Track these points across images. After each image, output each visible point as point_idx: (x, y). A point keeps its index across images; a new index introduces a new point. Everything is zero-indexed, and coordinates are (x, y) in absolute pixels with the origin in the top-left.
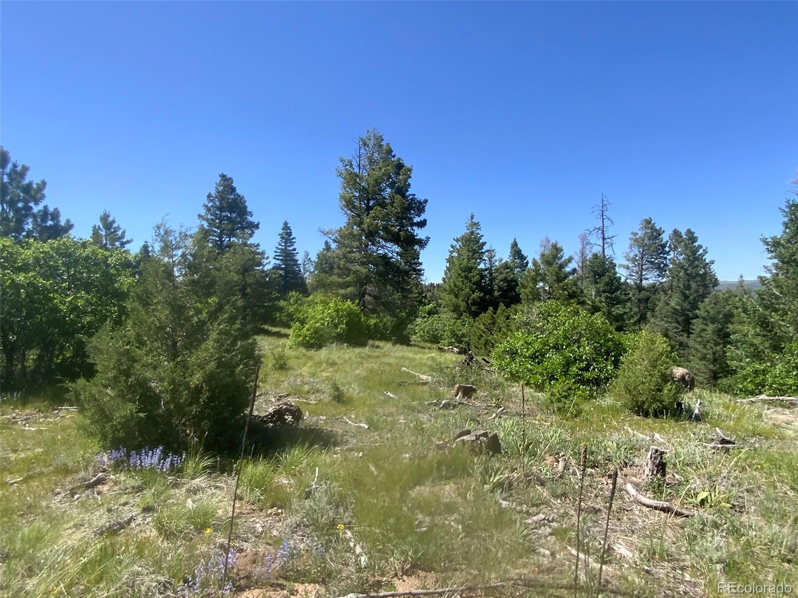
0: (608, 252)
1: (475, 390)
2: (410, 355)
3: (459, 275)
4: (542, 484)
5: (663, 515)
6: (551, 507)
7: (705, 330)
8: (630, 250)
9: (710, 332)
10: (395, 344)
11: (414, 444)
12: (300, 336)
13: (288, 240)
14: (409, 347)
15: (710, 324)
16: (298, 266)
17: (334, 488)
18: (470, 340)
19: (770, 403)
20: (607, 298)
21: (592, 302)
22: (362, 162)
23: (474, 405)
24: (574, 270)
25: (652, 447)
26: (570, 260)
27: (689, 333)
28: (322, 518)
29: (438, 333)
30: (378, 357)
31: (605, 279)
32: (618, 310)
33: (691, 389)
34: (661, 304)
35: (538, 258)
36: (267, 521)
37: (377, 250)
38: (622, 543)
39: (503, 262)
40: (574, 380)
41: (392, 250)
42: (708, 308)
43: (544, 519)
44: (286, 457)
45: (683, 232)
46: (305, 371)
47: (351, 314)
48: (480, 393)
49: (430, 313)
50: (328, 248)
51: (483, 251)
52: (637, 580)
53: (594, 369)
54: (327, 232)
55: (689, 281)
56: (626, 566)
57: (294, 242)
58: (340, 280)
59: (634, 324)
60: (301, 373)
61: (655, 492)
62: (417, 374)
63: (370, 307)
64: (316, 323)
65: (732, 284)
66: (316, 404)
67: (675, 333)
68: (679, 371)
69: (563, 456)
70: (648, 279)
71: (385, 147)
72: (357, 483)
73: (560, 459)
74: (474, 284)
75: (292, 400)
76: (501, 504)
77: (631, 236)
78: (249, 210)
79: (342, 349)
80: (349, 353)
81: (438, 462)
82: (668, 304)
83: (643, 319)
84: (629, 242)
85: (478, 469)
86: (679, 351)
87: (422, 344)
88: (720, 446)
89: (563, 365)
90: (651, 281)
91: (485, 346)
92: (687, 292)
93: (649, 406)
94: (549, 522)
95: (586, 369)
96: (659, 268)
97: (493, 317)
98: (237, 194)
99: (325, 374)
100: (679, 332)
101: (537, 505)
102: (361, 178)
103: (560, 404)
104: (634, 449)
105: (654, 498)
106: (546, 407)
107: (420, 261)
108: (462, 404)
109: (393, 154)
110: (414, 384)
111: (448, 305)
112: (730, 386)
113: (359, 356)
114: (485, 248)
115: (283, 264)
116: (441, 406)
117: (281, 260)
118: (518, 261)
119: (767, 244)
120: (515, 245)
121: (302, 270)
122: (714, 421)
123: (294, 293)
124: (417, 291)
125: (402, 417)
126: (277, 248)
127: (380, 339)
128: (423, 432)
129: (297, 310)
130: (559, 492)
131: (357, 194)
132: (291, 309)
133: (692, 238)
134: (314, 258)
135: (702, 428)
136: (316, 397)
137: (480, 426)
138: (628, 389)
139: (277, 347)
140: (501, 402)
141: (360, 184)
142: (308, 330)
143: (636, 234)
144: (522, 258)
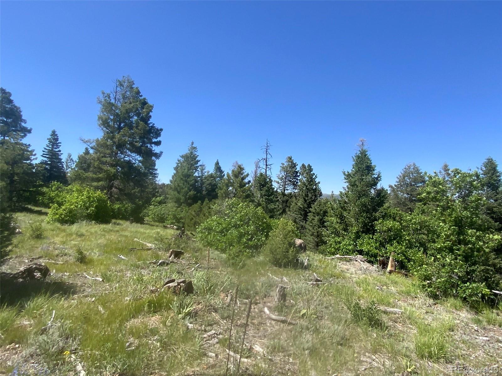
0: (268, 173)
1: (182, 253)
2: (142, 230)
3: (182, 179)
4: (216, 311)
5: (282, 325)
6: (220, 326)
7: (314, 219)
8: (280, 173)
9: (316, 220)
10: (132, 222)
11: (135, 290)
12: (57, 214)
13: (55, 144)
14: (143, 225)
15: (316, 216)
16: (61, 163)
17: (66, 325)
18: (185, 221)
19: (341, 259)
20: (266, 199)
21: (258, 201)
22: (118, 97)
23: (181, 262)
24: (250, 181)
25: (280, 285)
26: (248, 175)
27: (306, 221)
28: (52, 349)
29: (164, 216)
30: (118, 231)
31: (265, 188)
32: (272, 206)
33: (305, 251)
34: (293, 204)
35: (230, 173)
36: (4, 355)
37: (124, 157)
38: (258, 344)
39: (210, 173)
40: (243, 246)
41: (136, 159)
42: (316, 208)
43: (215, 334)
44: (30, 305)
45: (307, 165)
46: (57, 240)
47: (99, 200)
48: (187, 255)
49: (160, 203)
50: (87, 152)
51: (198, 165)
52: (263, 366)
53: (255, 240)
54: (86, 141)
55: (307, 192)
56: (259, 358)
57: (60, 146)
58: (94, 176)
59: (280, 215)
60: (54, 241)
61: (279, 312)
62: (145, 243)
63: (116, 196)
64: (71, 205)
65: (328, 196)
66: (62, 264)
67: (300, 220)
68: (298, 242)
69: (231, 292)
70: (288, 190)
71: (135, 90)
72: (87, 319)
73: (229, 295)
74: (191, 186)
75: (43, 262)
76: (188, 326)
77: (281, 165)
78: (23, 118)
79: (91, 225)
80: (96, 228)
81: (149, 302)
82: (297, 204)
83: (284, 211)
84: (280, 168)
85: (176, 304)
86: (301, 231)
87: (152, 223)
88: (315, 283)
89: (238, 237)
90: (289, 191)
91: (194, 225)
92: (306, 198)
93: (282, 261)
94: (217, 335)
95: (250, 240)
96: (294, 184)
97: (200, 207)
98: (14, 105)
99: (73, 242)
100: (302, 220)
101: (211, 325)
102: (117, 108)
103: (233, 261)
104: (271, 286)
105: (278, 315)
106: (225, 263)
107: (156, 168)
108: (173, 262)
109: (140, 95)
110: (141, 249)
111: (172, 198)
112: (324, 250)
113: (103, 230)
114: (199, 164)
115: (49, 161)
116: (158, 264)
117: (47, 157)
118: (219, 173)
119: (345, 174)
120: (217, 164)
121: (65, 166)
122: (314, 269)
123: (56, 182)
124: (151, 187)
125: (129, 272)
126: (45, 149)
127: (121, 219)
128: (142, 282)
129: (57, 195)
130: (226, 315)
131: (112, 117)
132: (53, 194)
133: (310, 169)
134: (75, 158)
135: (307, 273)
136: (63, 259)
137: (183, 276)
138: (271, 251)
139: (35, 222)
140: (198, 260)
141: (115, 111)
142: (64, 210)
143: (283, 164)
144: (221, 172)
